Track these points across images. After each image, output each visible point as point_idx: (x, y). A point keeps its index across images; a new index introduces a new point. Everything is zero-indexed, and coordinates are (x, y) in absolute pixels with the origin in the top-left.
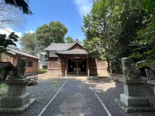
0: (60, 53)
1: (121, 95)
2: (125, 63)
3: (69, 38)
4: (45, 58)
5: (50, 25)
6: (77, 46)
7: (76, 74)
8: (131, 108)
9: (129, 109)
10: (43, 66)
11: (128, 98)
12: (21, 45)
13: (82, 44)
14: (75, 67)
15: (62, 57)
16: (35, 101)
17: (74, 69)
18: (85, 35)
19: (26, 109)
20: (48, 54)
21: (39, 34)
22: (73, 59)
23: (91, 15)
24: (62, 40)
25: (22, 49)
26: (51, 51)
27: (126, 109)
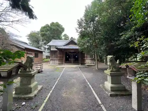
0: (59, 48)
1: (106, 82)
2: (110, 60)
3: (65, 35)
4: (48, 50)
5: (51, 25)
6: (72, 42)
7: (71, 63)
8: (113, 93)
9: (111, 94)
10: (46, 56)
11: (111, 86)
12: (29, 40)
13: (76, 41)
14: (70, 58)
15: (61, 50)
16: (42, 87)
17: (70, 59)
18: (79, 34)
19: (35, 96)
20: (50, 48)
21: (42, 32)
22: (69, 52)
23: (83, 19)
24: (60, 37)
25: (29, 43)
26: (52, 46)
27: (109, 93)
